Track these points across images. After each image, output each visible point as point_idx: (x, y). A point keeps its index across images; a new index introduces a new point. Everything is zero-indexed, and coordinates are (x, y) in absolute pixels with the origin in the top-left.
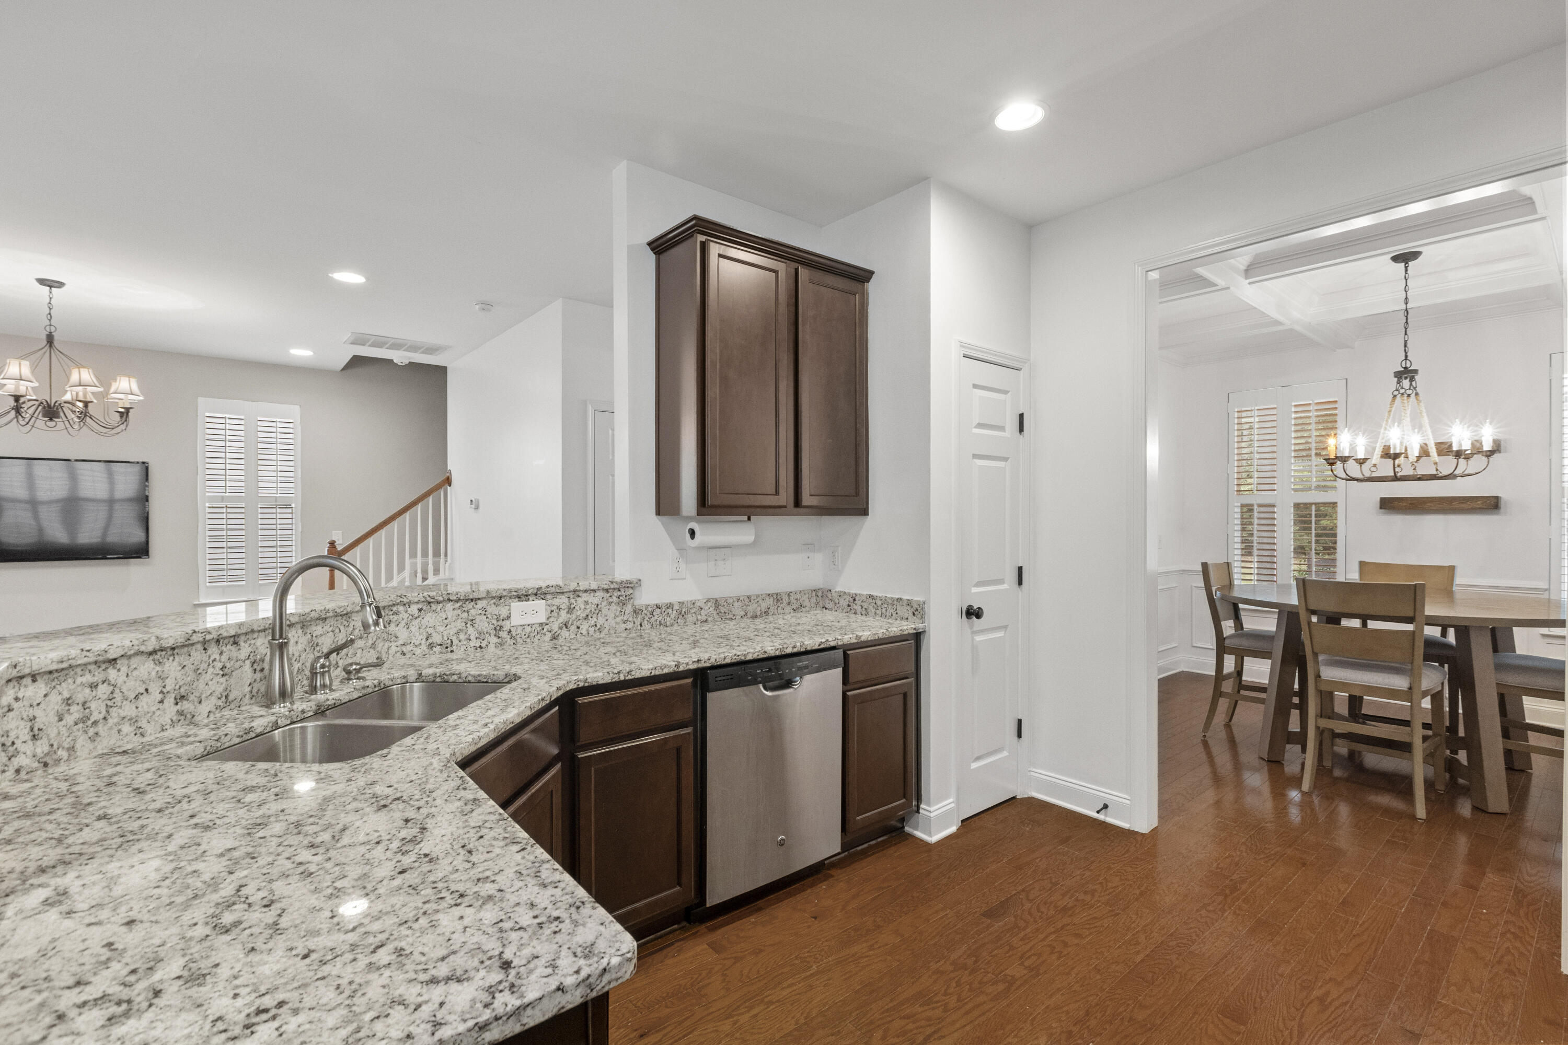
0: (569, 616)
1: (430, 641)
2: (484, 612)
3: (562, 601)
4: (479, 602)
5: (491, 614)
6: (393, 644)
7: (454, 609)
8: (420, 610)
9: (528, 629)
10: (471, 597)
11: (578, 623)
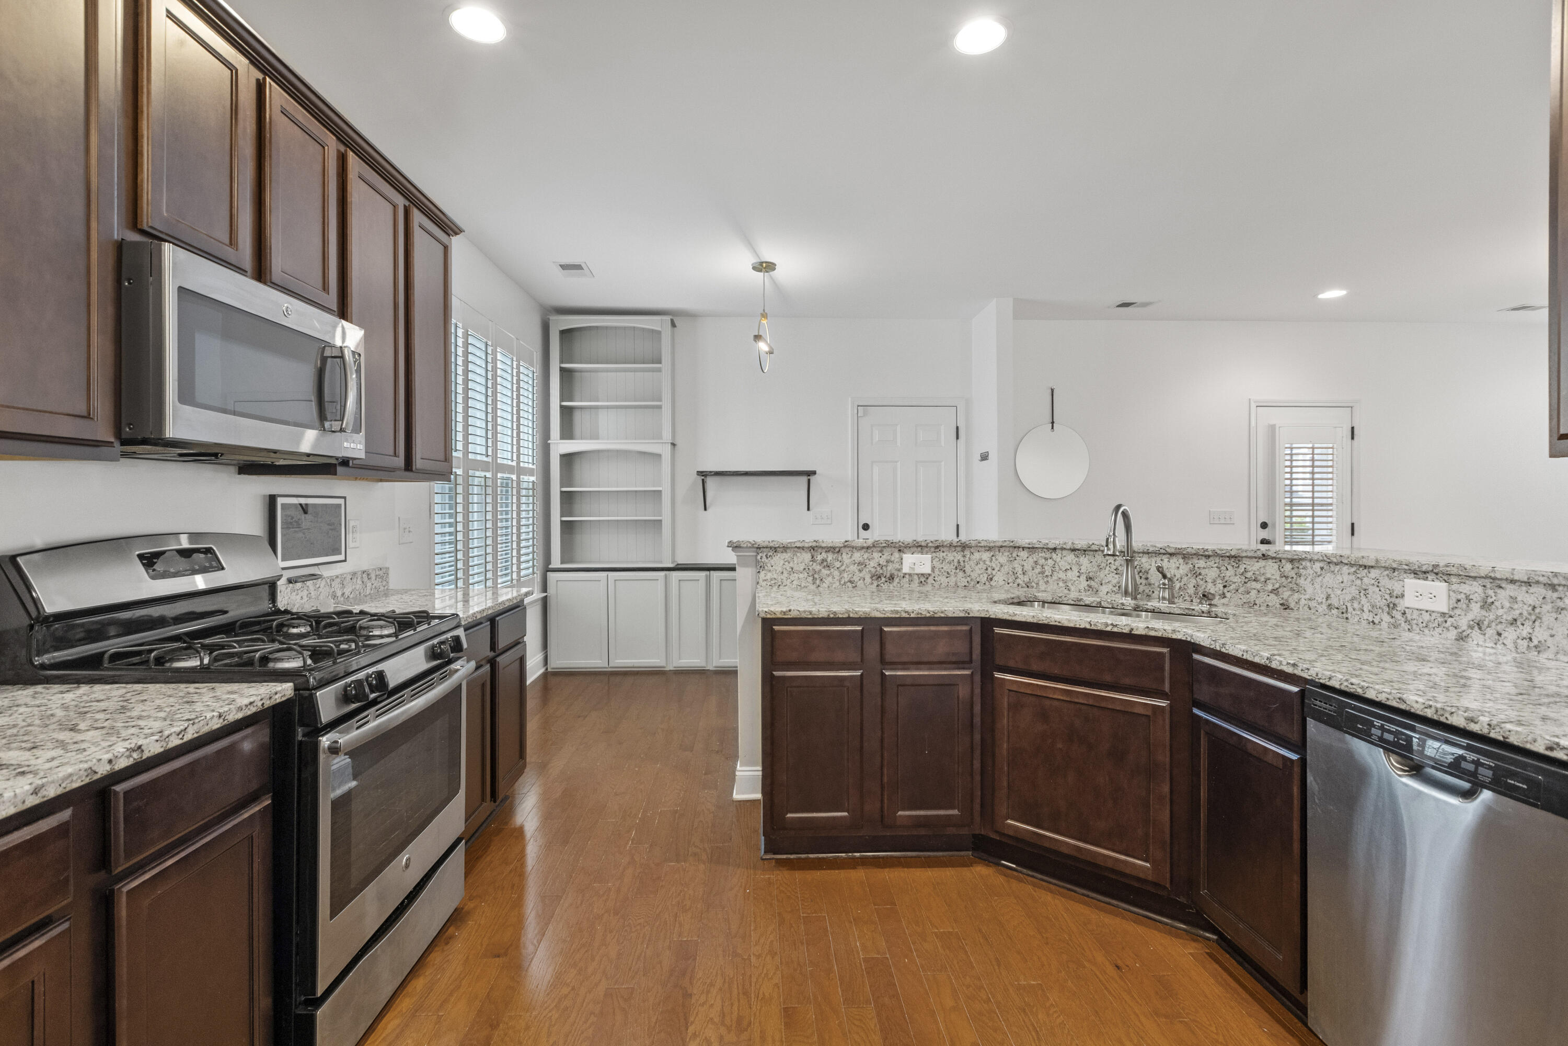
0: (1484, 613)
1: (1329, 602)
2: (1376, 583)
3: (1474, 589)
4: (1372, 570)
5: (1384, 586)
6: (1303, 597)
7: (1349, 574)
8: (1322, 568)
9: (1426, 617)
10: (1361, 563)
11: (1500, 628)
